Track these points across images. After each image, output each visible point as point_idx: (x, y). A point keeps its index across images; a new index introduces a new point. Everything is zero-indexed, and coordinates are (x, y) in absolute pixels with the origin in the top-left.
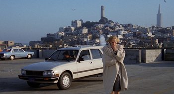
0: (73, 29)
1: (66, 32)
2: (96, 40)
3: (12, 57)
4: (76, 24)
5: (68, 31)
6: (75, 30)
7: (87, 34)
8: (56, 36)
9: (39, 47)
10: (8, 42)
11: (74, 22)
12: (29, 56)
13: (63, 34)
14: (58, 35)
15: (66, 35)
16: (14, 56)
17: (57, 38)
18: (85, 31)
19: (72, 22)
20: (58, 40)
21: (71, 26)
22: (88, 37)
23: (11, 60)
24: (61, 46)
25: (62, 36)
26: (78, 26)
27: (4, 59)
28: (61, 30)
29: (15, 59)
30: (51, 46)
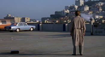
0: (76, 7)
1: (71, 10)
2: (96, 16)
3: (18, 30)
4: (79, 3)
5: (72, 9)
6: (78, 8)
7: (88, 11)
8: (63, 13)
9: (48, 22)
10: (25, 18)
11: (78, 1)
12: (32, 29)
13: (68, 11)
14: (64, 12)
15: (70, 12)
16: (19, 29)
17: (63, 15)
18: (87, 8)
19: (76, 1)
20: (64, 17)
21: (75, 4)
22: (89, 13)
23: (17, 32)
24: (65, 21)
25: (67, 13)
26: (81, 5)
27: (12, 31)
28: (66, 8)
29: (20, 31)
30: (57, 21)
